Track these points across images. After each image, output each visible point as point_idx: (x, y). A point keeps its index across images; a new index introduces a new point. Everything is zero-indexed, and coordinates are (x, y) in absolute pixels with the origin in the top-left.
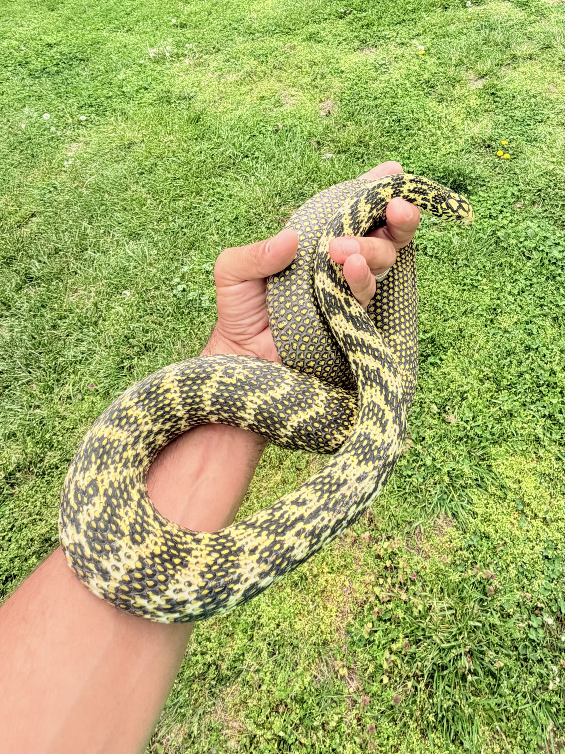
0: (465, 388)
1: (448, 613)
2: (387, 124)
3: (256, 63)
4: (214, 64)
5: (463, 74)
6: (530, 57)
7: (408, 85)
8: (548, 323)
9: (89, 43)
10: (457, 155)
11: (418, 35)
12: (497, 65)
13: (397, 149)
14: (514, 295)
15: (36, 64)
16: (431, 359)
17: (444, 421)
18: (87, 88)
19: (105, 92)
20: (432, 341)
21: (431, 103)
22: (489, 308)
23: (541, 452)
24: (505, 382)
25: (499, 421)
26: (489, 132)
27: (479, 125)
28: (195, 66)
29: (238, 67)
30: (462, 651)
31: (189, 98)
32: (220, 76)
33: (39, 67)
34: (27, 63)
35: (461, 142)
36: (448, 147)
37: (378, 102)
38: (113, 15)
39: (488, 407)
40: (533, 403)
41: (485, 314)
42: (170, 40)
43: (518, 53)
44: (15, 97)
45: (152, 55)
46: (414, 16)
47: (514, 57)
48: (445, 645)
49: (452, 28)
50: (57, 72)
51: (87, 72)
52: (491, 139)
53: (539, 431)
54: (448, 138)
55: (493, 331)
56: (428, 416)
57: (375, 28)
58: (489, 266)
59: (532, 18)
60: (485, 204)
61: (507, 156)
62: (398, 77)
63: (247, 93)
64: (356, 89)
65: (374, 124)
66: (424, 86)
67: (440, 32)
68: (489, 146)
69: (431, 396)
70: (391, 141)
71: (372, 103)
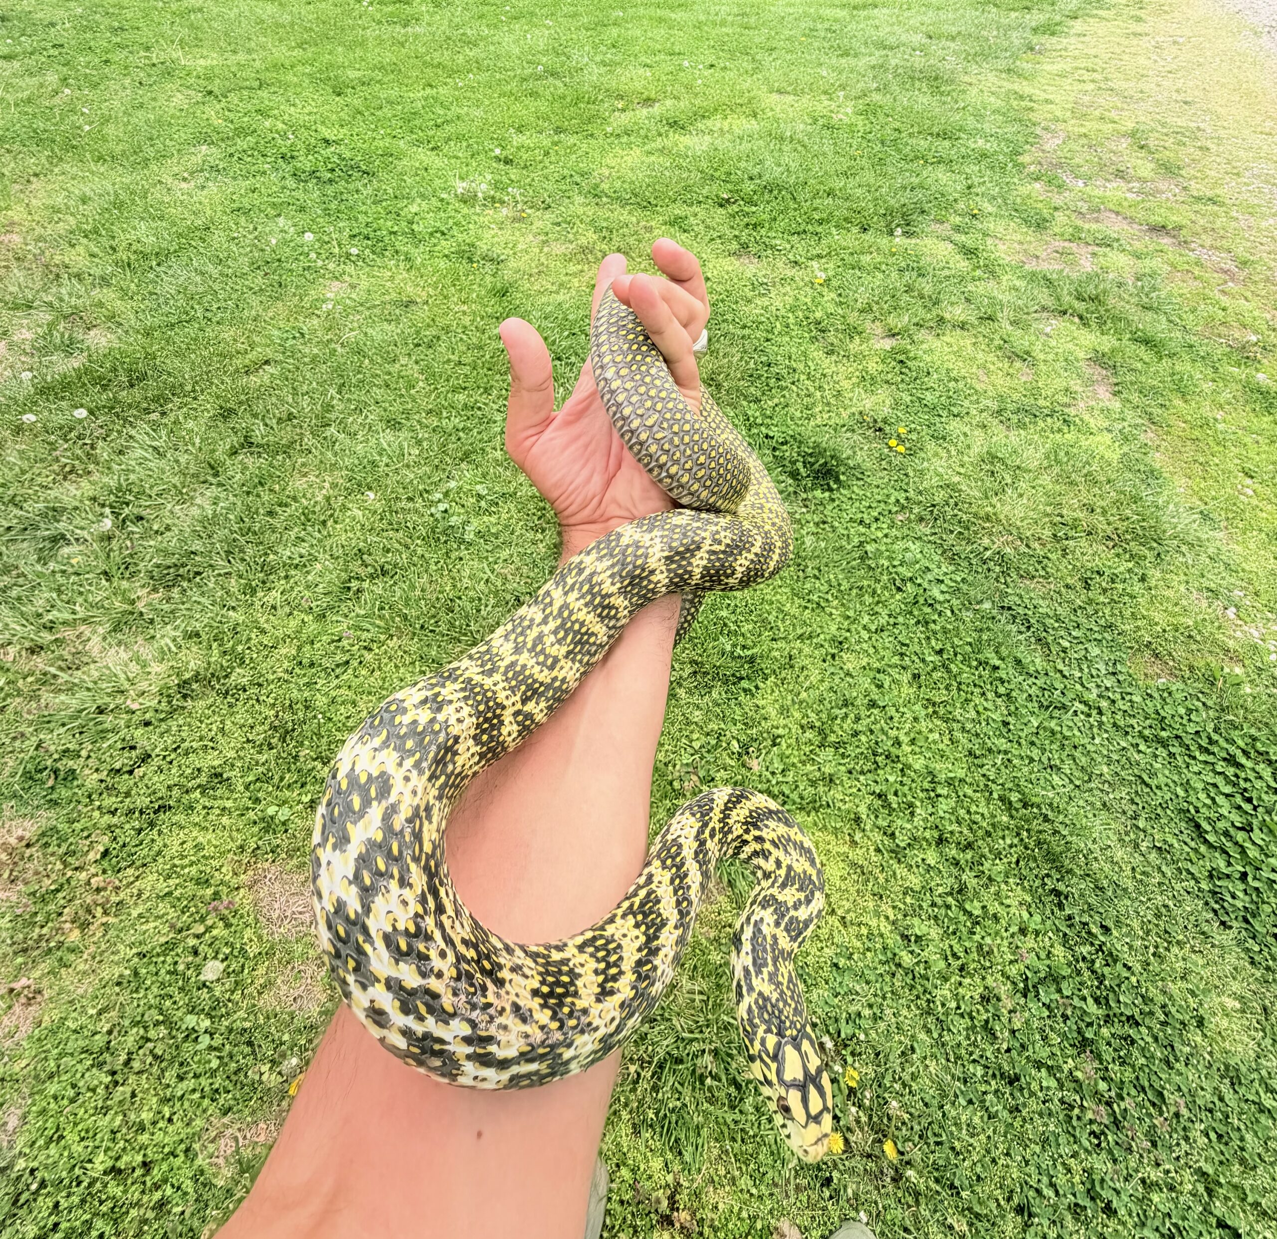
0: (780, 731)
1: (698, 997)
2: (752, 365)
3: (595, 237)
4: (538, 224)
5: (868, 324)
6: (963, 326)
7: (791, 320)
8: (906, 677)
9: (380, 152)
10: (835, 430)
11: (819, 256)
12: (917, 324)
13: (757, 401)
14: (869, 631)
15: (305, 163)
16: (745, 684)
17: (744, 766)
18: (366, 213)
19: (389, 224)
20: (752, 660)
21: (816, 353)
22: (833, 640)
23: (858, 836)
24: (832, 738)
25: (813, 783)
26: (886, 411)
27: (873, 398)
28: (514, 220)
29: (571, 236)
30: (707, 1048)
31: (497, 261)
32: (544, 242)
33: (308, 167)
34: (292, 157)
35: (845, 414)
36: (826, 416)
37: (747, 332)
38: (417, 122)
39: (804, 763)
40: (862, 773)
41: (826, 645)
42: (489, 177)
43: (947, 316)
44: (270, 199)
45: (460, 191)
46: (819, 229)
47: (941, 320)
48: (686, 1035)
49: (866, 259)
50: (330, 181)
51: (369, 190)
52: (885, 421)
53: (863, 810)
54: (828, 404)
55: (832, 670)
56: (724, 754)
57: (763, 232)
58: (845, 586)
59: (978, 273)
60: (857, 504)
61: (901, 449)
62: (781, 306)
63: (574, 275)
64: (721, 307)
65: (735, 359)
66: (812, 327)
67: (849, 259)
68: (880, 430)
69: (733, 729)
70: (752, 389)
71: (739, 332)
